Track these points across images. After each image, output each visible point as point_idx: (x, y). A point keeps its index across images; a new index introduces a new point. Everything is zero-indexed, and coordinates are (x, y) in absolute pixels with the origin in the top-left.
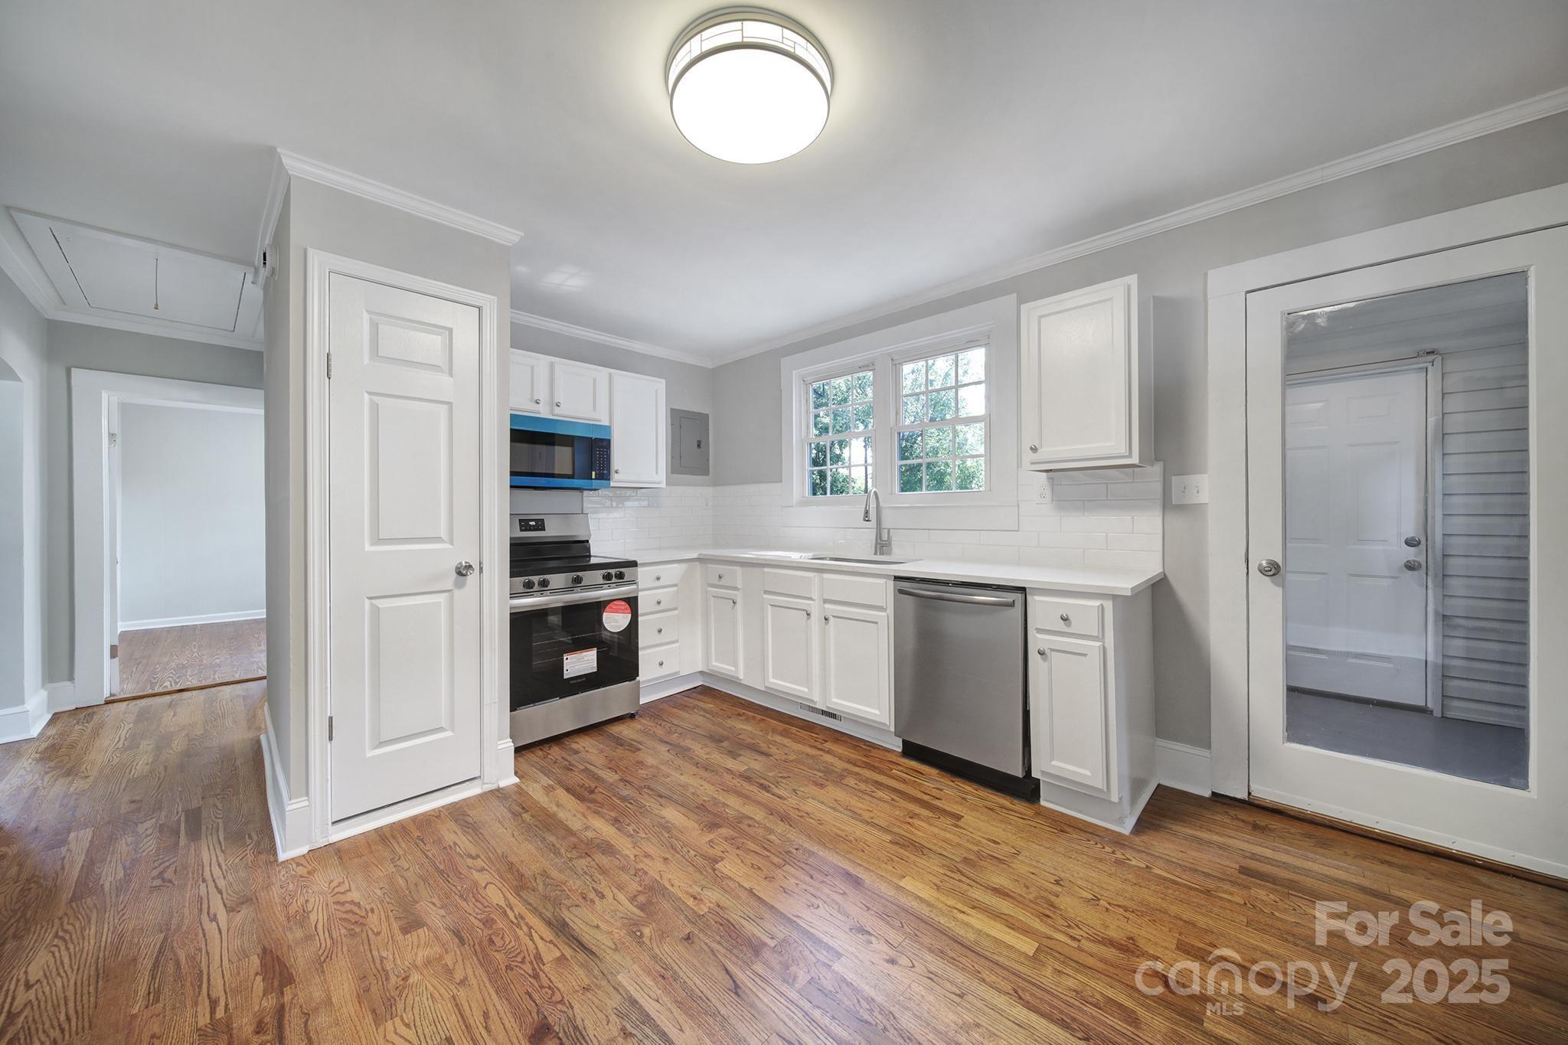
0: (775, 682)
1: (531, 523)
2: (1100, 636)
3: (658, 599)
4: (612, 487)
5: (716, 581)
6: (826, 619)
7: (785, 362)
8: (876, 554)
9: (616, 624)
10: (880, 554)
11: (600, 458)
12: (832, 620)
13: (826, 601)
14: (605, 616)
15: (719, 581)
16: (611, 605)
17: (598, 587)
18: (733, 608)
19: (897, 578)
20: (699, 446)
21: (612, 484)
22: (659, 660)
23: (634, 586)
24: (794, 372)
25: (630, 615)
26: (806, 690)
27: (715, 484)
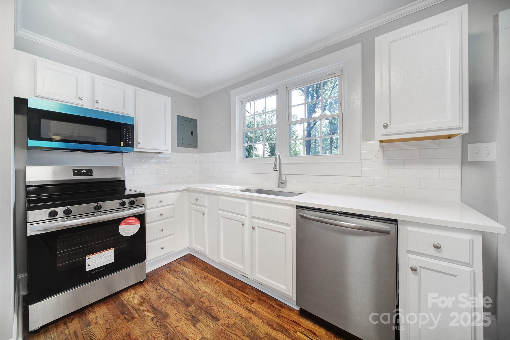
0: (224, 259)
1: (82, 171)
2: (471, 263)
3: (161, 213)
4: (135, 152)
5: (194, 202)
6: (253, 228)
7: (233, 92)
8: (278, 187)
9: (129, 231)
10: (281, 188)
11: (126, 134)
12: (257, 229)
13: (253, 217)
14: (120, 227)
15: (196, 202)
16: (125, 220)
17: (116, 210)
18: (203, 216)
19: (298, 207)
20: (192, 134)
21: (135, 149)
22: (162, 246)
23: (143, 208)
24: (237, 97)
25: (140, 225)
26: (241, 267)
27: (201, 152)
